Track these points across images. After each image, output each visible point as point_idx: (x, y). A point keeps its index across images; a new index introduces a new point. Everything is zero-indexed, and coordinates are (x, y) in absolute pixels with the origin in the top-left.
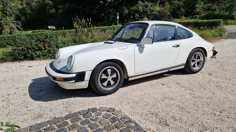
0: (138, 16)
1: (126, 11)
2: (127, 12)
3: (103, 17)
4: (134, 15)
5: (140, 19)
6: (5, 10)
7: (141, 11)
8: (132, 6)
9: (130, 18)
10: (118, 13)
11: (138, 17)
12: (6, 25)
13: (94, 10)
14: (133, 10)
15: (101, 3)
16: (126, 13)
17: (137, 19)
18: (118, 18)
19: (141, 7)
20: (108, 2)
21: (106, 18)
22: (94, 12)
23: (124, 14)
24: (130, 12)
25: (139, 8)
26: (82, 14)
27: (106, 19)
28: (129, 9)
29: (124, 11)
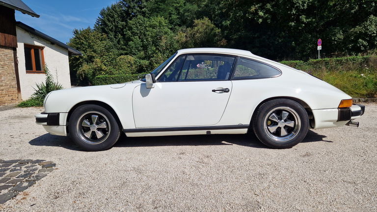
0: (365, 43)
1: (340, 36)
2: (342, 37)
3: (293, 49)
4: (355, 41)
5: (370, 49)
6: (158, 45)
7: (374, 33)
8: (354, 26)
9: (348, 49)
10: (320, 40)
11: (364, 46)
12: (157, 63)
13: (279, 37)
14: (356, 33)
15: (291, 26)
16: (339, 39)
17: (363, 48)
18: (319, 48)
19: (374, 26)
20: (305, 23)
21: (298, 49)
22: (278, 41)
23: (335, 40)
24: (347, 38)
25: (368, 29)
26: (258, 45)
27: (298, 51)
28: (347, 32)
29: (335, 35)
